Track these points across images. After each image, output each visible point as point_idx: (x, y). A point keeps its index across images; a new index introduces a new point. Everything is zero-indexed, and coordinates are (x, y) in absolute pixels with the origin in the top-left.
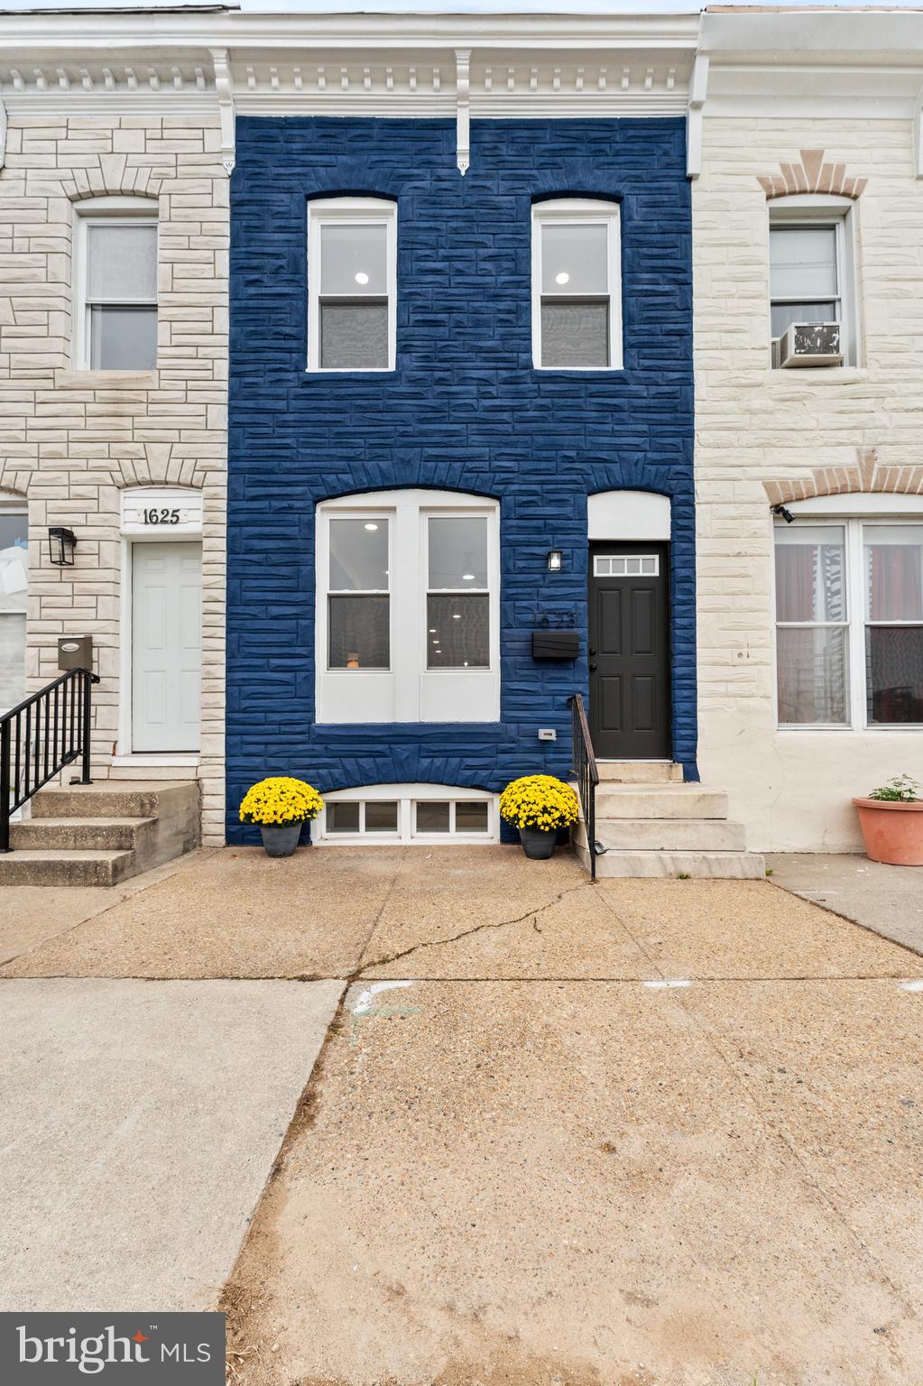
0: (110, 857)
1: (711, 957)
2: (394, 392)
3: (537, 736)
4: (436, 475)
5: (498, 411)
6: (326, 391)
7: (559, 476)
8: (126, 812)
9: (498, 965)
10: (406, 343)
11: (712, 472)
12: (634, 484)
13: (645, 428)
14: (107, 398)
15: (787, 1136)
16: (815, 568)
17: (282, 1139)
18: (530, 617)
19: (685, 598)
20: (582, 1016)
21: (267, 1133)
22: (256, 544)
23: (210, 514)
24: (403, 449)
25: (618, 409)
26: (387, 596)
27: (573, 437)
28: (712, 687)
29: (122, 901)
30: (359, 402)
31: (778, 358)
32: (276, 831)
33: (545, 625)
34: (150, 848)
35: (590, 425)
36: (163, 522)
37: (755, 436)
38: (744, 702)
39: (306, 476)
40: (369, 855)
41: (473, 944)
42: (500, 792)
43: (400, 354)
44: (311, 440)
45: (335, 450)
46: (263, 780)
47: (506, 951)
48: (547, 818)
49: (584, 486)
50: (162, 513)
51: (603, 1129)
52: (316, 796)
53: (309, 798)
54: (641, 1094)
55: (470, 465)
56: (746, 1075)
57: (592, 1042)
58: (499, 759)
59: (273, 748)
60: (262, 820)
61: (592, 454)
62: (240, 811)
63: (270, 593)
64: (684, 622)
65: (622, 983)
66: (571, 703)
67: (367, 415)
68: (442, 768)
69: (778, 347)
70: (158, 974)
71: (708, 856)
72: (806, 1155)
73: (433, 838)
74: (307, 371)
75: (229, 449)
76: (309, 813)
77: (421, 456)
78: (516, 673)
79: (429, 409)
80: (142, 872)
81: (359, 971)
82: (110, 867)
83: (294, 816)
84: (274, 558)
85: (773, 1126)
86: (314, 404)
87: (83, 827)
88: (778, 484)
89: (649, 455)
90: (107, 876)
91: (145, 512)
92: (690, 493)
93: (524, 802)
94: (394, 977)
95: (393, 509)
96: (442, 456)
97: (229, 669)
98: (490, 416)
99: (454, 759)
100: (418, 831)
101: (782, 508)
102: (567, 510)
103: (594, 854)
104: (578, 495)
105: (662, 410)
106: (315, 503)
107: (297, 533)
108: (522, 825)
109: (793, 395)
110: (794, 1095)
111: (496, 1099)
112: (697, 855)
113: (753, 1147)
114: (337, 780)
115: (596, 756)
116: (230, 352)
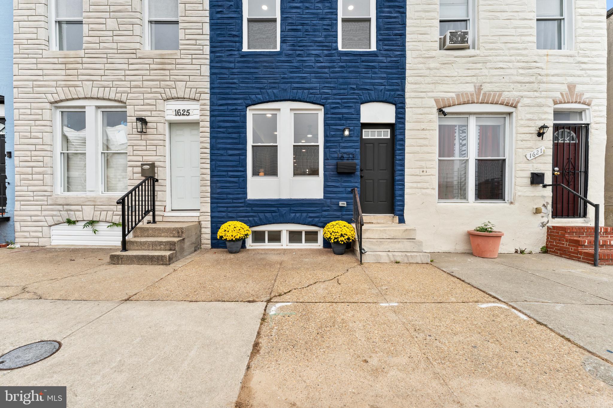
0: (167, 253)
1: (406, 294)
2: (280, 60)
3: (339, 205)
4: (297, 96)
5: (324, 68)
6: (251, 59)
7: (349, 96)
8: (172, 235)
9: (324, 297)
10: (284, 39)
11: (413, 94)
12: (380, 99)
13: (385, 75)
14: (158, 62)
15: (430, 358)
16: (455, 134)
17: (249, 357)
18: (336, 155)
19: (401, 147)
20: (356, 316)
21: (243, 355)
22: (222, 124)
23: (203, 112)
24: (284, 84)
25: (374, 67)
26: (277, 146)
27: (355, 79)
28: (411, 185)
29: (174, 271)
30: (265, 64)
31: (442, 45)
32: (232, 243)
33: (342, 159)
34: (182, 250)
35: (362, 74)
36: (183, 115)
37: (432, 79)
38: (424, 191)
39: (242, 96)
40: (270, 252)
41: (314, 289)
42: (323, 227)
43: (282, 44)
44: (245, 80)
45: (255, 84)
46: (227, 222)
47: (327, 291)
48: (343, 239)
49: (359, 100)
50: (183, 111)
51: (364, 355)
52: (248, 229)
53: (245, 230)
54: (378, 343)
55: (311, 91)
56: (417, 337)
57: (360, 325)
58: (323, 214)
59: (230, 209)
60: (226, 239)
61: (362, 87)
62: (218, 235)
63: (228, 145)
64: (400, 157)
65: (371, 304)
66: (353, 191)
67: (268, 70)
68: (299, 217)
69: (442, 40)
70: (193, 299)
71: (407, 254)
72: (436, 364)
73: (296, 246)
74: (243, 50)
75: (210, 84)
76: (246, 236)
77: (291, 87)
78: (330, 178)
79: (294, 67)
80: (179, 259)
81: (271, 299)
82: (168, 257)
83: (240, 237)
84: (230, 130)
85: (425, 355)
86: (246, 65)
87: (156, 241)
88: (440, 100)
89: (387, 87)
90: (166, 261)
91: (176, 110)
92: (404, 104)
93: (333, 232)
94: (284, 301)
95: (279, 110)
96: (300, 87)
97: (212, 176)
98: (320, 70)
99: (304, 214)
100: (289, 243)
101: (442, 110)
102: (352, 111)
103: (361, 253)
104: (357, 104)
105: (393, 68)
106: (247, 107)
107: (239, 120)
108: (332, 241)
109: (448, 62)
110: (433, 344)
111: (325, 345)
112: (404, 254)
113: (417, 361)
114: (256, 222)
115: (363, 213)
116: (210, 42)
